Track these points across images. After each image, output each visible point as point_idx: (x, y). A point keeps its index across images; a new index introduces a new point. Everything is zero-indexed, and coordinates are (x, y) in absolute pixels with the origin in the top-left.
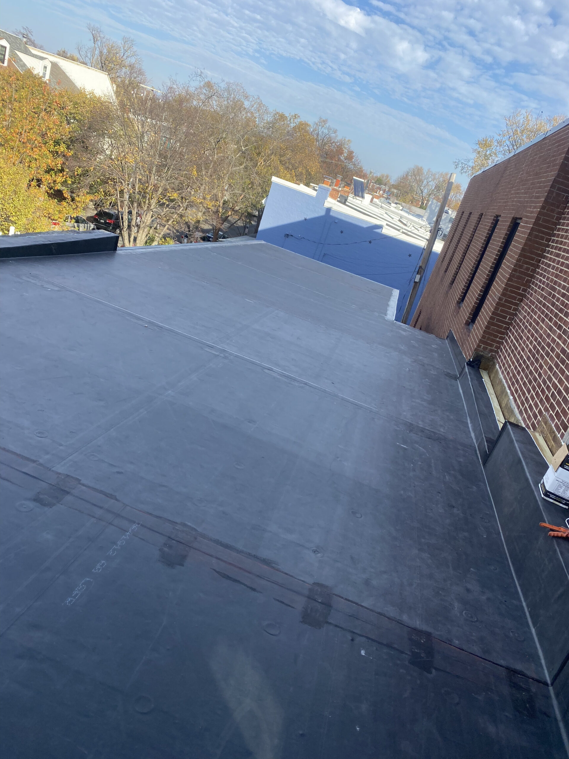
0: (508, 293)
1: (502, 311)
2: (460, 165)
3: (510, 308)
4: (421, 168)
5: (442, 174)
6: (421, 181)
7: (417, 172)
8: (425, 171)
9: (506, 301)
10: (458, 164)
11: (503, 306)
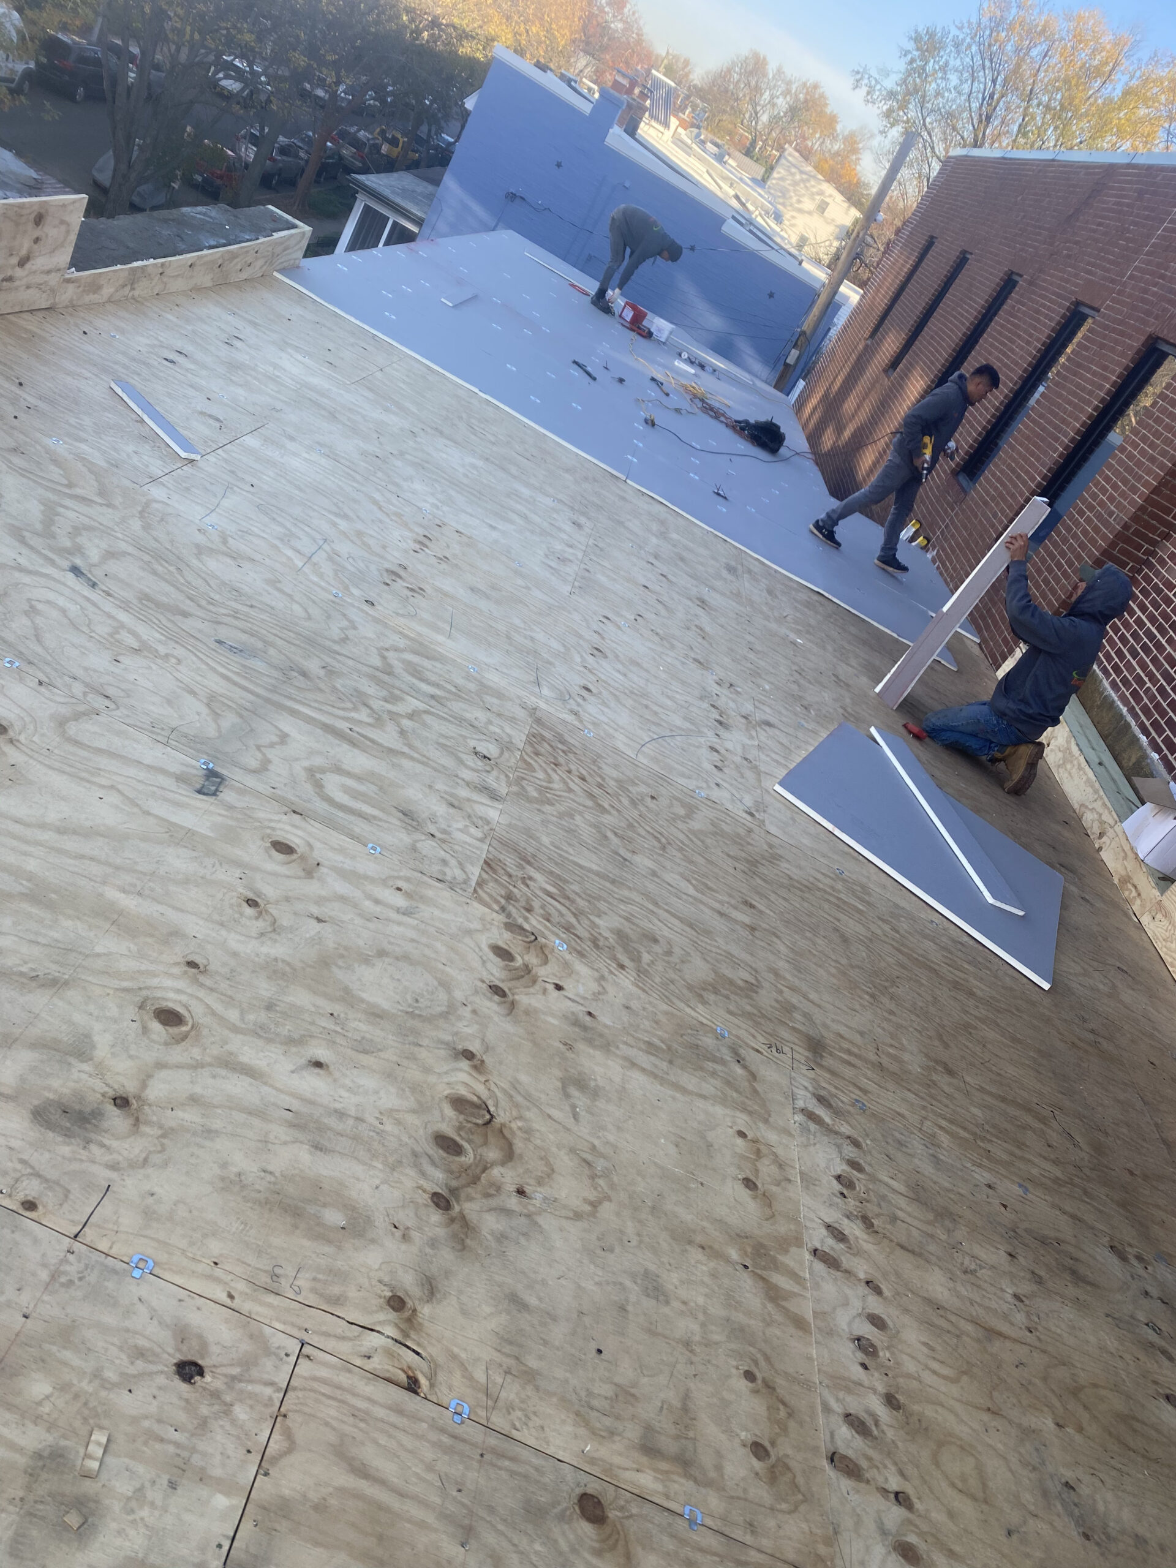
0: (1146, 517)
1: (1123, 551)
2: (866, 81)
3: (1139, 547)
4: (764, 59)
5: (805, 84)
6: (757, 90)
7: (755, 67)
8: (771, 68)
9: (1136, 533)
10: (861, 79)
11: (1128, 541)
